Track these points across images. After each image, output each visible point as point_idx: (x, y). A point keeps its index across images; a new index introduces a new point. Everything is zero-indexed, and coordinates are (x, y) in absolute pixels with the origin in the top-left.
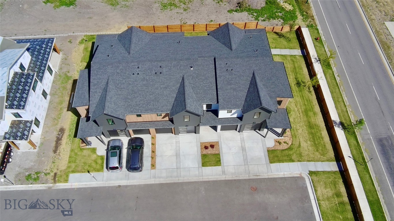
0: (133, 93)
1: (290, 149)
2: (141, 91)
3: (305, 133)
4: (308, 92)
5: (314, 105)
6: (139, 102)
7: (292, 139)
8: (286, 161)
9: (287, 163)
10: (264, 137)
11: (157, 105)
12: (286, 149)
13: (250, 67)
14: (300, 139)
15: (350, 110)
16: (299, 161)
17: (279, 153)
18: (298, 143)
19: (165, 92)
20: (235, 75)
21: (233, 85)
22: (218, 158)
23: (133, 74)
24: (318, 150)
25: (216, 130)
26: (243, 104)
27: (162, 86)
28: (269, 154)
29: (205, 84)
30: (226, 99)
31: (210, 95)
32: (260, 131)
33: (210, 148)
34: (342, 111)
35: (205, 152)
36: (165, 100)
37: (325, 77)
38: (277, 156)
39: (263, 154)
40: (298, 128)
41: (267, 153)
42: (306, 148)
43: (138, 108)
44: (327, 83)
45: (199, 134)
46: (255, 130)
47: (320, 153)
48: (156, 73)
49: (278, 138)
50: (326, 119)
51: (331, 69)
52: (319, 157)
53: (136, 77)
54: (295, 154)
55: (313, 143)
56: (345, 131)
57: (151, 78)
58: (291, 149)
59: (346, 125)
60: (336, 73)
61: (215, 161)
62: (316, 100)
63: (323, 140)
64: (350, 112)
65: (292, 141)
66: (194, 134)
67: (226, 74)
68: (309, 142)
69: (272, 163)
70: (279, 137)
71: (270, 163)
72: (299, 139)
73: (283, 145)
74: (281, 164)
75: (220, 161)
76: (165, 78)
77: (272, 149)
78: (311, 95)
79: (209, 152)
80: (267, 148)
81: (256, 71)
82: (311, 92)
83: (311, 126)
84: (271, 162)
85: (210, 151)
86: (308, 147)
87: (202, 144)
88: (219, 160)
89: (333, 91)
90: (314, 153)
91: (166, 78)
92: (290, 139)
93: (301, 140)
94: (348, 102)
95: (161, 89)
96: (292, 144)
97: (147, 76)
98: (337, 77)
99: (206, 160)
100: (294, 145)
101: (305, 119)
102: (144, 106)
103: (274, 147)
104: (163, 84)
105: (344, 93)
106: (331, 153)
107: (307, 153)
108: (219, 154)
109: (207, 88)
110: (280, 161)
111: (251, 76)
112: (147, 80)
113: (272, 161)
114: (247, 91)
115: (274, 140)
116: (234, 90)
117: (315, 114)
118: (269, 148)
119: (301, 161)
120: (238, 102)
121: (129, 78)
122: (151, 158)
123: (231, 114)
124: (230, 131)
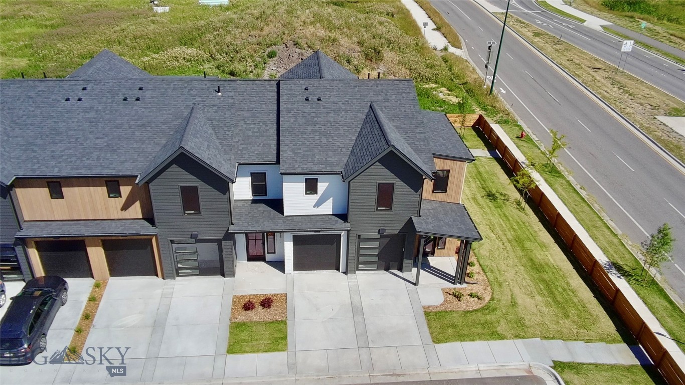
0: (51, 134)
1: (487, 309)
2: (75, 130)
3: (525, 279)
4: (517, 211)
5: (535, 232)
6: (62, 151)
7: (492, 288)
8: (481, 337)
9: (485, 343)
10: (414, 284)
11: (108, 159)
12: (476, 310)
13: (362, 95)
14: (514, 289)
15: (630, 243)
16: (517, 336)
17: (457, 320)
18: (510, 297)
19: (137, 133)
20: (324, 107)
21: (320, 124)
22: (279, 331)
23: (68, 100)
24: (568, 316)
25: (282, 270)
26: (346, 161)
27: (132, 123)
28: (428, 320)
29: (249, 124)
30: (299, 151)
31: (258, 146)
32: (402, 272)
33: (259, 308)
34: (611, 243)
35: (243, 317)
36: (134, 148)
37: (552, 188)
38: (454, 326)
39: (411, 322)
40: (504, 268)
41: (423, 320)
42: (534, 309)
43: (53, 163)
44: (559, 198)
45: (234, 276)
46: (387, 269)
47: (573, 321)
48: (125, 99)
49: (452, 286)
50: (574, 257)
51: (562, 177)
52: (575, 331)
53: (73, 105)
54: (502, 321)
55: (549, 299)
56: (630, 280)
57: (109, 108)
58: (490, 308)
59: (626, 268)
60: (576, 184)
61: (269, 339)
62: (540, 224)
63: (576, 295)
64: (631, 247)
65: (493, 293)
66: (219, 278)
67: (304, 106)
68: (539, 298)
69: (439, 343)
70: (454, 283)
71: (435, 342)
72: (511, 290)
73: (468, 302)
74: (468, 345)
75: (285, 338)
76: (145, 108)
77: (438, 309)
78: (526, 214)
79: (256, 319)
80: (424, 308)
81: (378, 102)
82: (524, 209)
83: (536, 267)
84: (437, 341)
85: (259, 314)
86: (538, 307)
87: (236, 299)
88: (281, 335)
89: (577, 210)
90: (558, 323)
91: (150, 108)
92: (486, 289)
93: (516, 291)
94: (619, 228)
95: (130, 127)
96: (492, 299)
97: (100, 103)
98: (580, 190)
99: (242, 336)
100: (499, 301)
101: (520, 253)
102: (74, 159)
103: (442, 304)
104: (138, 119)
105: (604, 214)
106: (607, 325)
107: (538, 319)
108: (284, 322)
109: (253, 132)
110: (461, 337)
111: (366, 110)
112: (97, 111)
113: (441, 336)
114: (354, 138)
115: (443, 290)
116: (322, 134)
117: (542, 246)
118: (429, 307)
119: (523, 337)
120: (331, 157)
121: (53, 107)
122: (73, 332)
123: (314, 198)
124: (322, 271)
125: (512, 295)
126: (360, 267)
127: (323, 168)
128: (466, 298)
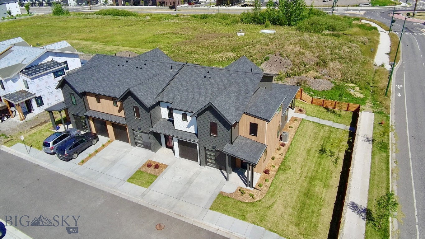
2: (113, 77)
3: (292, 198)
4: (331, 163)
6: (104, 84)
7: (266, 195)
8: (234, 215)
9: (234, 218)
10: (226, 180)
11: (115, 90)
12: (245, 202)
13: (231, 78)
16: (254, 223)
17: (231, 203)
18: (271, 203)
20: (210, 82)
23: (119, 65)
24: (299, 226)
28: (217, 198)
33: (153, 168)
35: (144, 169)
37: (372, 157)
38: (226, 205)
41: (215, 197)
42: (279, 214)
43: (98, 88)
44: (371, 164)
45: (156, 152)
46: (221, 169)
47: (299, 229)
48: (137, 67)
49: (245, 187)
51: (387, 152)
52: (294, 235)
53: (119, 68)
54: (254, 213)
55: (296, 213)
56: (370, 222)
57: (129, 70)
58: (254, 204)
59: (374, 215)
60: (394, 159)
61: (145, 181)
62: (340, 173)
63: (317, 218)
65: (263, 198)
67: (201, 80)
68: (290, 210)
69: (212, 210)
70: (247, 186)
71: (210, 209)
72: (276, 200)
73: (246, 197)
74: (224, 216)
75: (152, 183)
76: (141, 72)
77: (227, 195)
78: (336, 166)
79: (148, 171)
80: (221, 192)
81: (237, 83)
82: (337, 163)
83: (308, 195)
84: (212, 208)
85: (150, 170)
86: (284, 214)
87: (148, 161)
88: (151, 181)
90: (288, 226)
91: (143, 73)
92: (261, 195)
93: (279, 201)
94: (397, 192)
95: (131, 79)
96: (260, 201)
98: (393, 163)
99: (138, 176)
100: (263, 203)
101: (306, 184)
103: (231, 194)
104: (136, 76)
105: (395, 181)
107: (276, 219)
108: (157, 177)
110: (225, 212)
112: (125, 71)
113: (214, 207)
115: (238, 187)
118: (224, 192)
119: (257, 224)
121: (113, 67)
122: (88, 155)
123: (187, 123)
124: (191, 161)
125: (274, 203)
126: (208, 164)
127: (188, 109)
128: (246, 195)
